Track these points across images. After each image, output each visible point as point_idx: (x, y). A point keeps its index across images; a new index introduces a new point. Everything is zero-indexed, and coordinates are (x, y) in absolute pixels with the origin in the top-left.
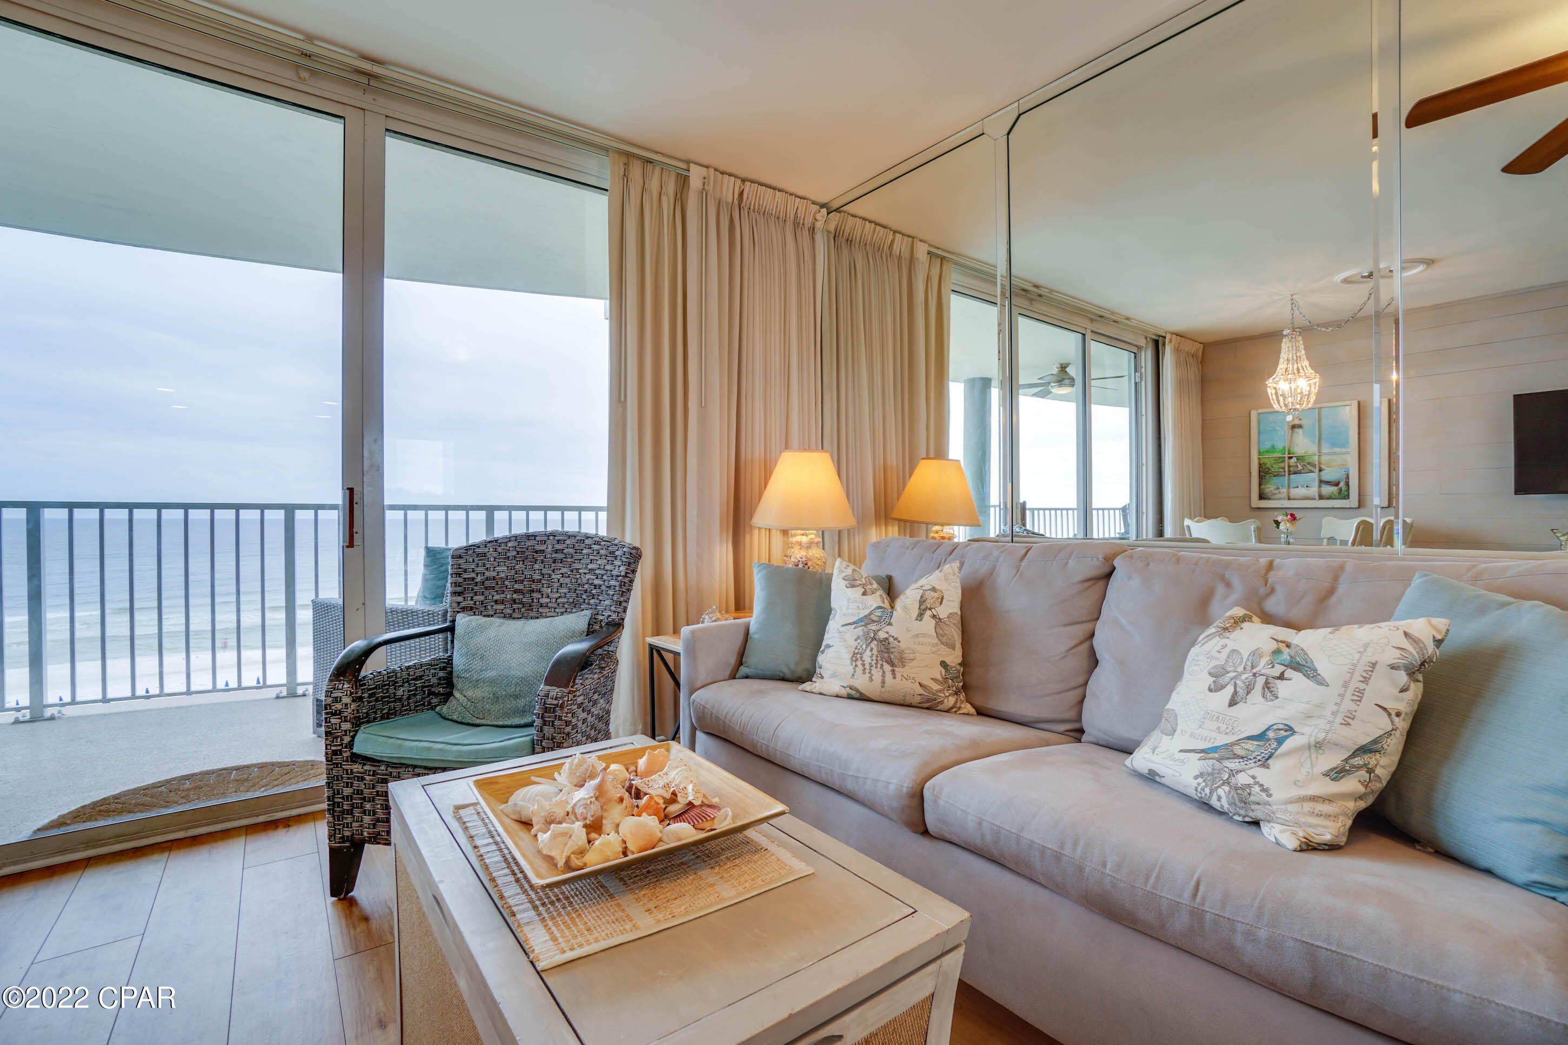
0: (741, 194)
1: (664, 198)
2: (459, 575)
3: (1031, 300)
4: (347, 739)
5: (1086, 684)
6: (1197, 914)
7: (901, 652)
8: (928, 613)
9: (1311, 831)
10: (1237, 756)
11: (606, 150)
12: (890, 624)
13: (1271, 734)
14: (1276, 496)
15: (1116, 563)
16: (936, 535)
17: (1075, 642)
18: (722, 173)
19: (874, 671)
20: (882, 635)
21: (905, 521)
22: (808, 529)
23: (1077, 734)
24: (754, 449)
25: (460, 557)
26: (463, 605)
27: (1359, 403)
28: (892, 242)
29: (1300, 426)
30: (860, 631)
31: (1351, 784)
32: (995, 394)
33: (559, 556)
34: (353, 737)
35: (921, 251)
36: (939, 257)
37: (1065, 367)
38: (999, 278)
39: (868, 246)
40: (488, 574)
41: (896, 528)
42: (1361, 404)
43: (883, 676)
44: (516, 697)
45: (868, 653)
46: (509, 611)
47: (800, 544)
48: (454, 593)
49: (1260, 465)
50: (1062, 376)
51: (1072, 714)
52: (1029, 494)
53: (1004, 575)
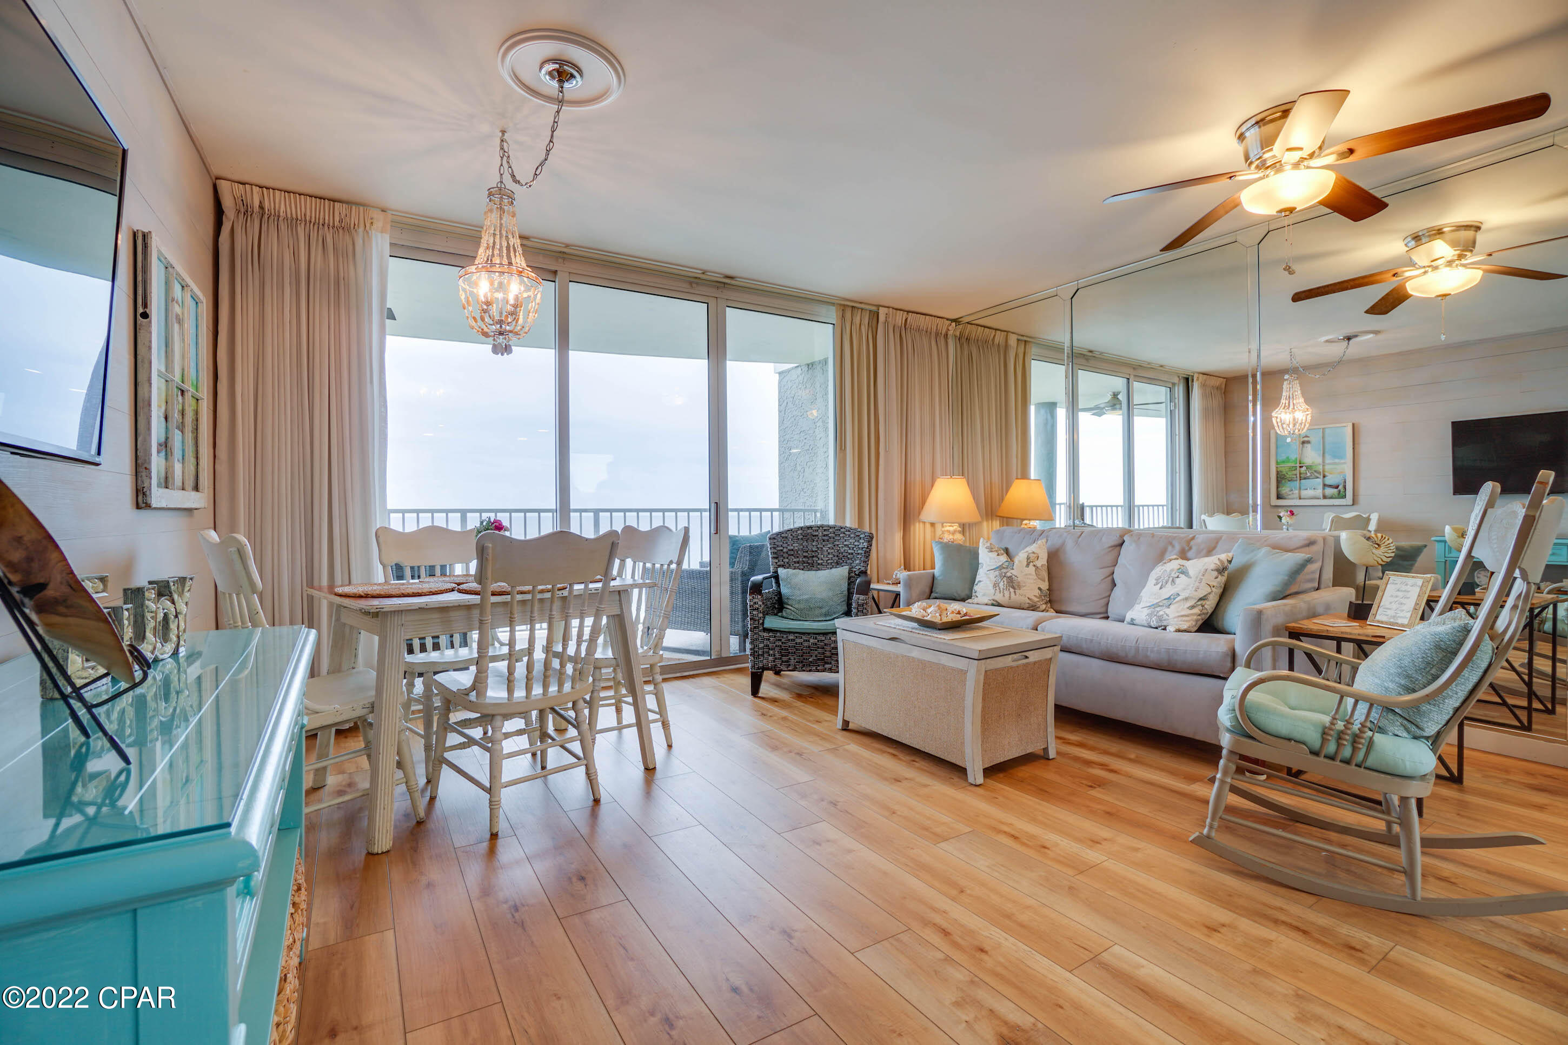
0: (906, 320)
1: (863, 327)
2: (775, 548)
3: (1087, 360)
4: (761, 621)
5: (1109, 596)
6: (1137, 649)
7: (1019, 582)
8: (1031, 564)
9: (1180, 626)
10: (1160, 606)
11: (833, 304)
12: (1013, 569)
13: (1172, 597)
14: (1289, 497)
15: (1125, 538)
16: (1026, 527)
17: (1105, 576)
18: (896, 309)
19: (1005, 592)
20: (1009, 574)
21: (1003, 517)
22: (954, 523)
23: (1107, 618)
24: (916, 476)
25: (774, 539)
26: (778, 564)
27: (1353, 425)
28: (995, 336)
29: (1308, 442)
30: (997, 573)
31: (1196, 611)
32: (1061, 414)
33: (825, 538)
34: (763, 620)
35: (1013, 340)
36: (1025, 341)
37: (1117, 395)
38: (1066, 348)
39: (979, 342)
40: (789, 548)
41: (998, 522)
42: (1355, 425)
43: (1010, 594)
44: (821, 608)
45: (1002, 583)
46: (802, 567)
47: (949, 531)
48: (773, 558)
49: (1278, 473)
50: (1114, 403)
51: (1103, 610)
52: (1085, 498)
53: (1070, 545)
